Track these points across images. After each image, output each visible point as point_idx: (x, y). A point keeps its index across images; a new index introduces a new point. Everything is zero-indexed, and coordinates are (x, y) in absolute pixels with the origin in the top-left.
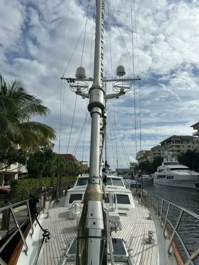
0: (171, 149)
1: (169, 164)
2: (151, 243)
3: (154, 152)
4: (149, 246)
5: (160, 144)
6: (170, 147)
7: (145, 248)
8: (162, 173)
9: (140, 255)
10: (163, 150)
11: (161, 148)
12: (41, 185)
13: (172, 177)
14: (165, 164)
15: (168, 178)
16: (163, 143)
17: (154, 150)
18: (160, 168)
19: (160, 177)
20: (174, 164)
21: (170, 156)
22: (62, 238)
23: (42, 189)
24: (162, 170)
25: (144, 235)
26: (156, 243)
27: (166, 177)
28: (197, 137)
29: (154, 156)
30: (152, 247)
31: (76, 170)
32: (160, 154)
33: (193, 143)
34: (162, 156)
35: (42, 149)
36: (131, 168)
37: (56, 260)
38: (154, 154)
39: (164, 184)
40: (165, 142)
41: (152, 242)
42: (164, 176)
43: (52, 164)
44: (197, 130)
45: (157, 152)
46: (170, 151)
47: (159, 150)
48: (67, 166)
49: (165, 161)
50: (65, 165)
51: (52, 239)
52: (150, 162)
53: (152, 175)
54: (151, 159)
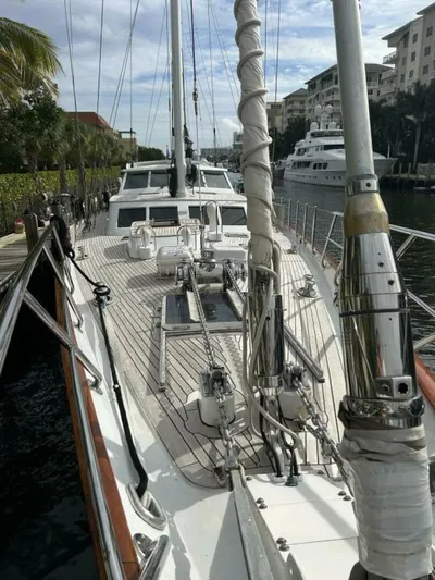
0: (330, 99)
1: (320, 135)
2: (310, 297)
3: (290, 107)
4: (307, 301)
5: (306, 87)
6: (329, 93)
7: (302, 306)
8: (304, 158)
9: (298, 316)
10: (310, 102)
11: (305, 95)
12: (39, 188)
13: (325, 166)
14: (313, 135)
15: (315, 167)
16: (312, 84)
17: (292, 103)
18: (303, 143)
19: (299, 165)
20: (332, 134)
21: (324, 117)
22: (137, 296)
23: (44, 198)
24: (305, 150)
25: (292, 283)
26: (318, 295)
27: (312, 165)
28: (393, 66)
29: (289, 116)
30: (314, 301)
31: (114, 152)
32: (302, 111)
33: (381, 82)
34: (308, 116)
35: (26, 98)
36: (234, 145)
37: (143, 336)
38: (290, 111)
39: (306, 180)
40: (318, 82)
41: (311, 293)
42: (307, 164)
43: (58, 138)
44: (394, 50)
45: (297, 105)
46: (327, 103)
48: (93, 144)
49: (314, 127)
50: (87, 140)
51: (114, 301)
52: (279, 130)
53: (283, 161)
54: (281, 125)
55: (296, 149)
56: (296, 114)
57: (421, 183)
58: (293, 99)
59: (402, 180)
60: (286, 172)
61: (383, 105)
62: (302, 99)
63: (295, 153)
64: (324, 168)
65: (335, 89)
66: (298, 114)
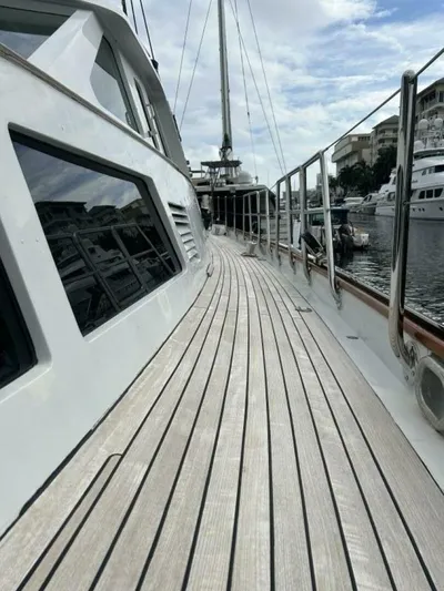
1: (428, 154)
3: (380, 136)
13: (439, 193)
15: (422, 196)
27: (418, 194)
29: (380, 146)
32: (394, 140)
38: (381, 141)
40: (418, 102)
45: (390, 134)
47: (395, 131)
49: (418, 147)
54: (370, 157)
55: (392, 177)
56: (388, 144)
60: (378, 207)
62: (394, 127)
63: (391, 181)
64: (436, 196)
65: (440, 108)
66: (391, 143)
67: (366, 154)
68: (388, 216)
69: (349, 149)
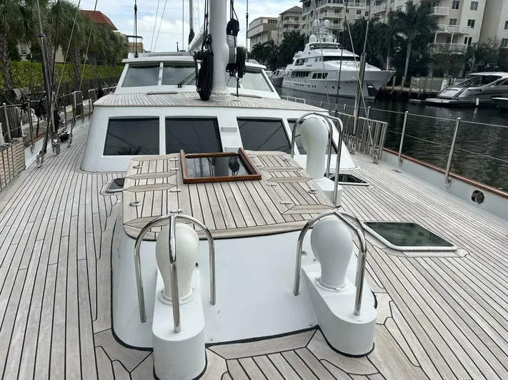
0: (323, 15)
1: (319, 47)
3: (285, 22)
5: (301, 5)
6: (322, 11)
8: (303, 68)
10: (305, 18)
11: (301, 13)
13: (325, 75)
14: (312, 47)
15: (314, 77)
16: (307, 2)
17: (287, 18)
18: (300, 55)
19: (298, 74)
20: (327, 47)
21: (323, 30)
24: (304, 60)
27: (312, 74)
29: (285, 30)
32: (296, 26)
38: (286, 26)
40: (313, 0)
42: (305, 74)
45: (292, 21)
47: (297, 19)
49: (313, 39)
52: (275, 43)
53: (281, 70)
54: (277, 38)
55: (295, 59)
56: (291, 29)
57: (414, 95)
58: (288, 15)
59: (395, 92)
60: (284, 81)
61: (375, 23)
62: (296, 15)
63: (294, 63)
64: (324, 78)
65: (328, 7)
66: (293, 29)
67: (274, 34)
68: (290, 89)
69: (261, 29)
